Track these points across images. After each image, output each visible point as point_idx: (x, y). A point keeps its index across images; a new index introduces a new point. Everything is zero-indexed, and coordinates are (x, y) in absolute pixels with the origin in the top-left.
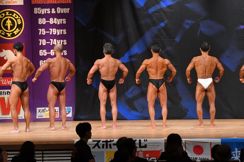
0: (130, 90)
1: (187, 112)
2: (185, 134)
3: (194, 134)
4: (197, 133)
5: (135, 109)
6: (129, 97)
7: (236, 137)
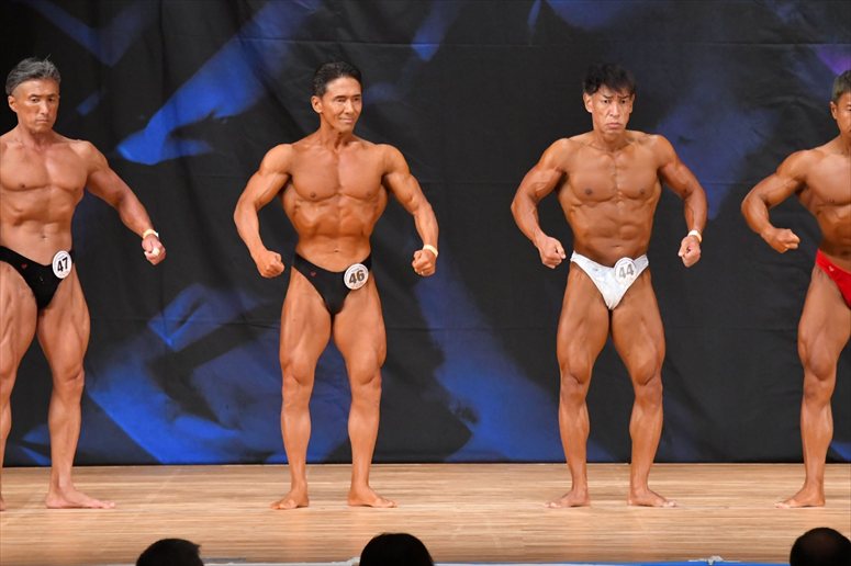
0: (175, 310)
1: (469, 425)
2: (461, 537)
3: (502, 539)
4: (518, 532)
5: (198, 407)
6: (169, 342)
7: (719, 559)
